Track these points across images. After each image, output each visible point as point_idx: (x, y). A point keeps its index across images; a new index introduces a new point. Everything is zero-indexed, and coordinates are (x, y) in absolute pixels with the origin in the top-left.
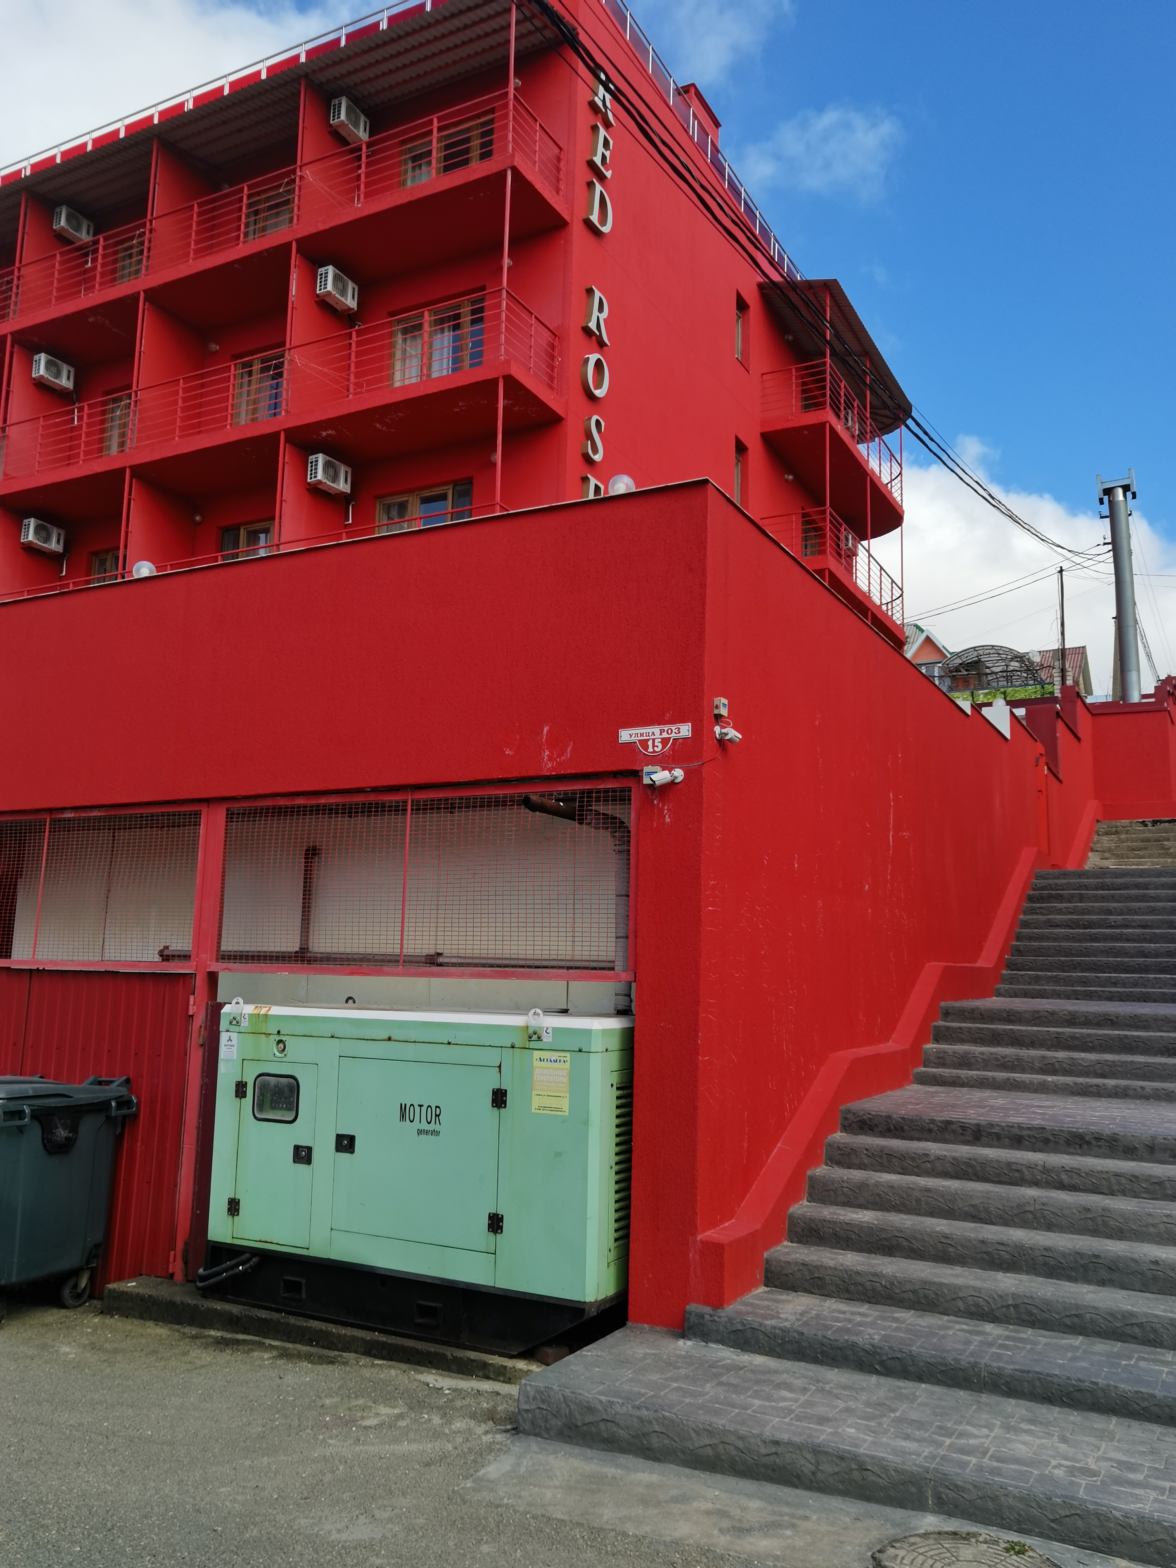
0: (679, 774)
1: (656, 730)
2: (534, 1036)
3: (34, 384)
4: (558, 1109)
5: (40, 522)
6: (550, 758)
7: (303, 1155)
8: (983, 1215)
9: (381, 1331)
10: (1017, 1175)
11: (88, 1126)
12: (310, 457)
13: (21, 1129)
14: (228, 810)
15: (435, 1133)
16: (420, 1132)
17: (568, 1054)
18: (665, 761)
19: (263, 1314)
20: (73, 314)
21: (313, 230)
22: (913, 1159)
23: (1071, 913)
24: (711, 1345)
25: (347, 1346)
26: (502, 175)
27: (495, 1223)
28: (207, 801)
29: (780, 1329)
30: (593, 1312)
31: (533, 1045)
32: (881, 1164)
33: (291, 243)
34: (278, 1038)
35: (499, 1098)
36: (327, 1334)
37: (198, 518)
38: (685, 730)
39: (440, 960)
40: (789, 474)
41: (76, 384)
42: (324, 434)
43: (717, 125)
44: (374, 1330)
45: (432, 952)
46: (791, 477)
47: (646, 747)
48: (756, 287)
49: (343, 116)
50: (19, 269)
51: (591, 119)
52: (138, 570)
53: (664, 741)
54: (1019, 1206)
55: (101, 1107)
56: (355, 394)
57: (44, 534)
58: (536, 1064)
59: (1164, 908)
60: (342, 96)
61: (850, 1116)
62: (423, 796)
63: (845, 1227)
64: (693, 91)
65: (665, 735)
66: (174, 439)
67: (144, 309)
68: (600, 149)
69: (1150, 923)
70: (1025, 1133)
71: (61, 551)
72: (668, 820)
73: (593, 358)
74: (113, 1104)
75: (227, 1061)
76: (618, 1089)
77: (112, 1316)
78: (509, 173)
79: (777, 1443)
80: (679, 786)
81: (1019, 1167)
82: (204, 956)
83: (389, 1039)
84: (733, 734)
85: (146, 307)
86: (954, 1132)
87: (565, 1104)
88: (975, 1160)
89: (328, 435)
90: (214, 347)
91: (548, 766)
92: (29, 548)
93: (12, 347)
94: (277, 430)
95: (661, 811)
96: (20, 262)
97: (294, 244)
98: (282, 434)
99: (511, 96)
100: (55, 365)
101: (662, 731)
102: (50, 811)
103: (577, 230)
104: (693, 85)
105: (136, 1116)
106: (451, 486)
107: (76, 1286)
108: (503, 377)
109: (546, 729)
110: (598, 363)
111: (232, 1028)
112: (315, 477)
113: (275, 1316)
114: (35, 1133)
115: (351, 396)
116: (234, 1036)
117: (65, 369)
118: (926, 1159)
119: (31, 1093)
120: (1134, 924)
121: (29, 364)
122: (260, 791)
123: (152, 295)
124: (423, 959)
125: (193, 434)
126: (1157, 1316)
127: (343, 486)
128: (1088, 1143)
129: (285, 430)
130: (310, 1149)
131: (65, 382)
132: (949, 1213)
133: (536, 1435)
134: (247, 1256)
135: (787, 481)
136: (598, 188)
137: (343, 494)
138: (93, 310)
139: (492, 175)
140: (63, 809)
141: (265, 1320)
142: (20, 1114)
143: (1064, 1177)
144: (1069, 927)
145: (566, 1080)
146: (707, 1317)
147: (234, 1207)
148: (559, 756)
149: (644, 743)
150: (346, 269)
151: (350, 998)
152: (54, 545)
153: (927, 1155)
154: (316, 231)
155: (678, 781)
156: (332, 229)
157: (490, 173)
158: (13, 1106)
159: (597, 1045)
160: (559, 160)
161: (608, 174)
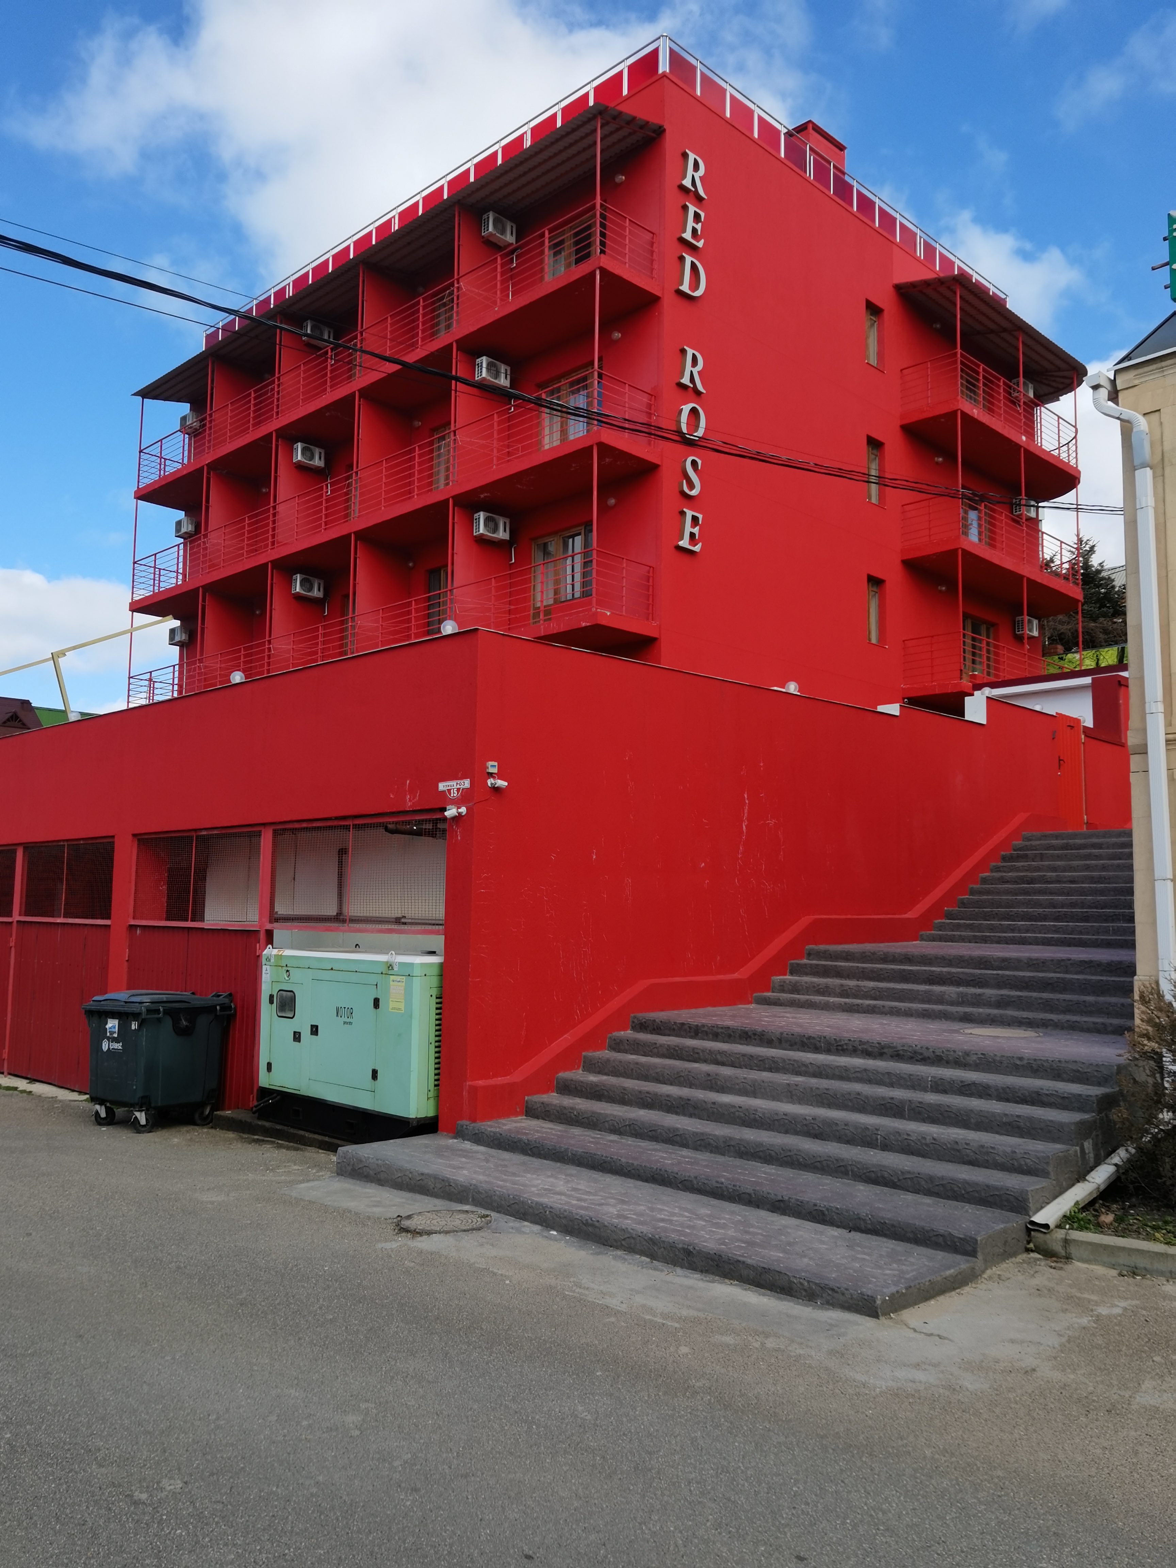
0: (463, 810)
1: (454, 783)
2: (390, 966)
3: (296, 467)
4: (400, 1009)
5: (304, 576)
6: (410, 801)
7: (297, 1037)
8: (661, 1078)
9: (329, 1136)
10: (696, 1056)
11: (203, 1022)
12: (475, 515)
13: (159, 1020)
14: (273, 830)
15: (350, 1023)
16: (345, 1023)
17: (404, 977)
18: (458, 803)
19: (279, 1127)
20: (314, 412)
21: (466, 332)
22: (649, 1046)
23: (1027, 870)
24: (466, 1142)
25: (311, 1144)
26: (593, 274)
27: (375, 1074)
28: (264, 825)
29: (494, 1132)
30: (415, 1124)
31: (391, 972)
32: (634, 1050)
33: (452, 343)
34: (287, 969)
35: (376, 1003)
36: (303, 1137)
37: (411, 564)
38: (466, 783)
39: (403, 920)
40: (938, 457)
41: (326, 463)
42: (482, 496)
43: (842, 148)
44: (325, 1135)
45: (400, 915)
46: (941, 459)
47: (450, 794)
48: (892, 289)
49: (491, 229)
50: (279, 379)
51: (681, 199)
52: (234, 678)
53: (458, 790)
54: (678, 1073)
55: (210, 1009)
56: (497, 465)
57: (308, 585)
58: (391, 983)
59: (1096, 866)
60: (489, 211)
61: (636, 1021)
62: (357, 822)
63: (581, 1084)
64: (810, 126)
65: (458, 787)
66: (381, 508)
67: (359, 405)
68: (690, 223)
69: (1076, 879)
70: (720, 1030)
71: (322, 597)
72: (459, 838)
73: (686, 409)
74: (218, 1008)
75: (265, 982)
76: (437, 998)
77: (216, 1129)
78: (598, 272)
79: (422, 1174)
80: (465, 818)
81: (698, 1051)
82: (263, 920)
83: (332, 969)
84: (501, 783)
85: (361, 403)
86: (685, 1030)
87: (402, 1006)
88: (678, 1047)
89: (485, 497)
90: (417, 424)
91: (409, 805)
92: (298, 597)
93: (277, 441)
94: (447, 497)
95: (457, 832)
96: (279, 372)
97: (455, 345)
98: (451, 500)
99: (598, 206)
100: (310, 450)
101: (457, 784)
102: (196, 830)
103: (669, 302)
104: (810, 121)
105: (235, 1015)
106: (583, 527)
107: (203, 1113)
108: (597, 444)
109: (408, 782)
110: (694, 411)
111: (267, 963)
112: (479, 531)
113: (285, 1128)
114: (168, 1022)
115: (494, 467)
116: (268, 967)
117: (317, 451)
118: (654, 1046)
119: (165, 1000)
120: (1065, 880)
121: (291, 452)
122: (285, 819)
123: (365, 393)
124: (394, 920)
125: (393, 504)
126: (687, 1130)
127: (502, 534)
128: (750, 1037)
129: (452, 497)
130: (300, 1033)
131: (318, 462)
132: (645, 1077)
133: (342, 1175)
134: (275, 1095)
135: (937, 463)
136: (689, 259)
137: (502, 542)
138: (327, 407)
139: (586, 275)
140: (201, 830)
141: (279, 1130)
142: (158, 1011)
143: (719, 1057)
144: (1016, 883)
145: (403, 992)
146: (465, 1127)
147: (269, 1066)
148: (413, 799)
149: (449, 791)
150: (497, 355)
151: (357, 945)
152: (316, 593)
153: (656, 1044)
154: (468, 333)
155: (463, 814)
156: (479, 330)
157: (584, 274)
158: (154, 1007)
159: (417, 972)
160: (652, 244)
161: (700, 244)
